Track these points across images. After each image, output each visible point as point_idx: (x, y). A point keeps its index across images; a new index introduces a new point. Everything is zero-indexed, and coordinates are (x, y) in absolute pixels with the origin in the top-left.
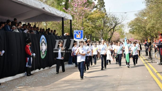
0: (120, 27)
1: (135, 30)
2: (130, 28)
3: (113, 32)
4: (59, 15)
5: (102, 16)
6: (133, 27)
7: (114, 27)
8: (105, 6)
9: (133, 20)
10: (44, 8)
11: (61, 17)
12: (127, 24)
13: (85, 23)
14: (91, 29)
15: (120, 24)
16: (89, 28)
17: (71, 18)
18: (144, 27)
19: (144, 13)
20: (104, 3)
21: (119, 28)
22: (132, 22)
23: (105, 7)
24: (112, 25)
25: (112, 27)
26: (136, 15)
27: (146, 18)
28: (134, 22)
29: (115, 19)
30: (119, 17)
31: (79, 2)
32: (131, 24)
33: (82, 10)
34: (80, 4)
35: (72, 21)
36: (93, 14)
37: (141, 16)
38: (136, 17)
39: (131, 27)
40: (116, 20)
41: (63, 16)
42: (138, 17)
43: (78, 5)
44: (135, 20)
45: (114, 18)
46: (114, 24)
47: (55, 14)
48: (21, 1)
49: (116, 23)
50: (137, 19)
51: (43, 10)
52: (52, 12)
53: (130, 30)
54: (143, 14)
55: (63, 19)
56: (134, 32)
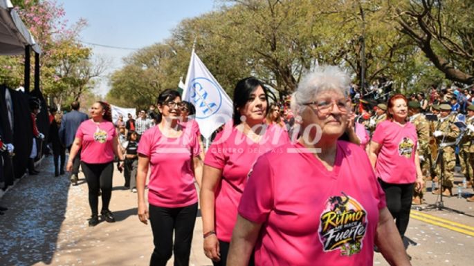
1: (121, 92)
2: (110, 88)
3: (79, 93)
5: (83, 53)
6: (118, 86)
9: (119, 70)
12: (108, 77)
14: (59, 83)
17: (38, 49)
19: (144, 58)
21: (92, 86)
22: (117, 73)
26: (124, 60)
27: (145, 68)
28: (120, 75)
30: (96, 61)
32: (116, 77)
37: (135, 63)
38: (125, 65)
39: (114, 85)
40: (87, 68)
41: (29, 41)
42: (128, 64)
49: (87, 74)
50: (128, 70)
53: (111, 91)
56: (120, 94)
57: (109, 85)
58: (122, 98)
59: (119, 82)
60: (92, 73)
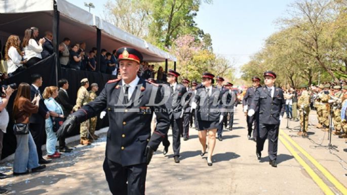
0: (230, 71)
2: (242, 74)
4: (162, 57)
6: (246, 72)
7: (224, 72)
8: (211, 44)
9: (247, 63)
10: (148, 48)
11: (164, 58)
12: (240, 68)
13: (189, 66)
15: (230, 68)
16: (194, 72)
17: (176, 60)
18: (260, 73)
19: (262, 55)
20: (211, 40)
22: (246, 65)
23: (212, 46)
24: (221, 68)
25: (221, 72)
27: (263, 62)
29: (225, 61)
31: (184, 40)
32: (244, 68)
33: (188, 50)
34: (186, 42)
35: (177, 63)
36: (199, 55)
37: (257, 59)
39: (244, 72)
40: (226, 63)
41: (166, 57)
43: (183, 44)
44: (249, 63)
45: (223, 60)
46: (223, 67)
47: (159, 55)
48: (125, 40)
49: (226, 66)
50: (252, 63)
51: (147, 50)
52: (156, 53)
53: (242, 76)
54: (260, 56)
55: (166, 60)
56: (248, 78)
57: (241, 72)
58: (249, 79)
59: (246, 71)
60: (228, 66)
